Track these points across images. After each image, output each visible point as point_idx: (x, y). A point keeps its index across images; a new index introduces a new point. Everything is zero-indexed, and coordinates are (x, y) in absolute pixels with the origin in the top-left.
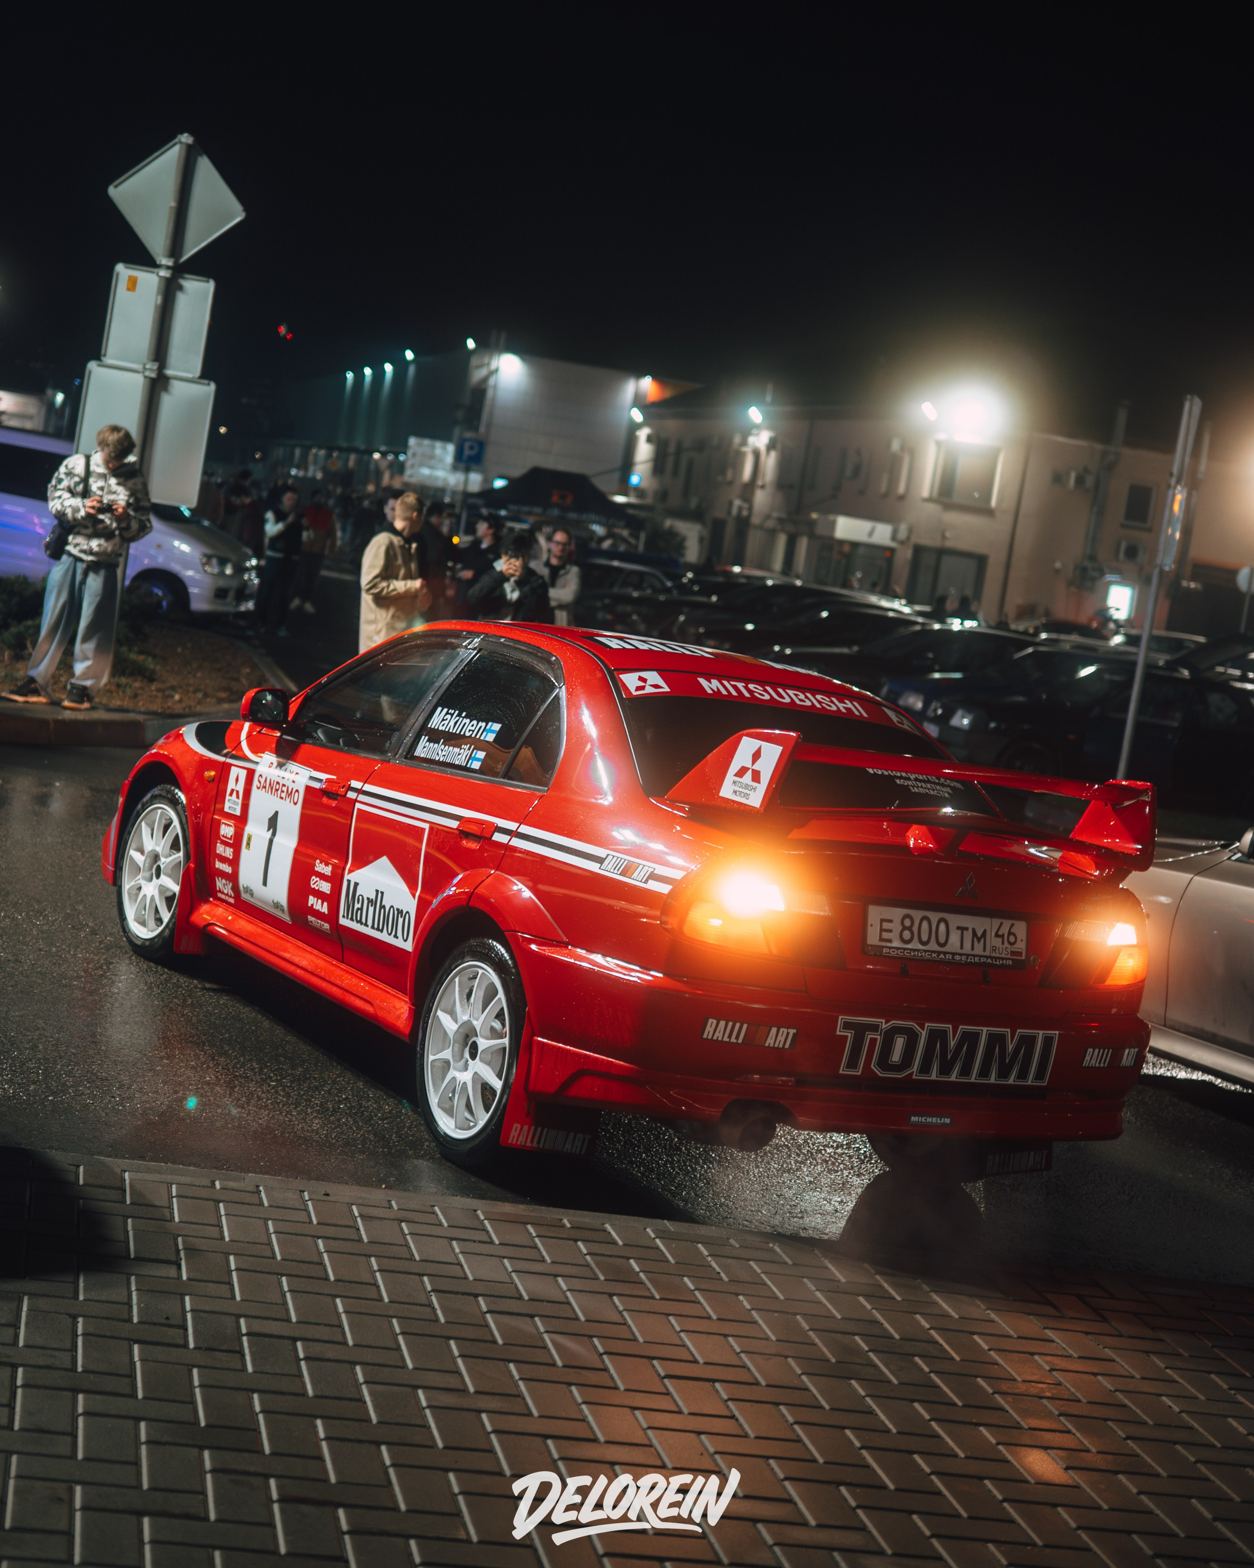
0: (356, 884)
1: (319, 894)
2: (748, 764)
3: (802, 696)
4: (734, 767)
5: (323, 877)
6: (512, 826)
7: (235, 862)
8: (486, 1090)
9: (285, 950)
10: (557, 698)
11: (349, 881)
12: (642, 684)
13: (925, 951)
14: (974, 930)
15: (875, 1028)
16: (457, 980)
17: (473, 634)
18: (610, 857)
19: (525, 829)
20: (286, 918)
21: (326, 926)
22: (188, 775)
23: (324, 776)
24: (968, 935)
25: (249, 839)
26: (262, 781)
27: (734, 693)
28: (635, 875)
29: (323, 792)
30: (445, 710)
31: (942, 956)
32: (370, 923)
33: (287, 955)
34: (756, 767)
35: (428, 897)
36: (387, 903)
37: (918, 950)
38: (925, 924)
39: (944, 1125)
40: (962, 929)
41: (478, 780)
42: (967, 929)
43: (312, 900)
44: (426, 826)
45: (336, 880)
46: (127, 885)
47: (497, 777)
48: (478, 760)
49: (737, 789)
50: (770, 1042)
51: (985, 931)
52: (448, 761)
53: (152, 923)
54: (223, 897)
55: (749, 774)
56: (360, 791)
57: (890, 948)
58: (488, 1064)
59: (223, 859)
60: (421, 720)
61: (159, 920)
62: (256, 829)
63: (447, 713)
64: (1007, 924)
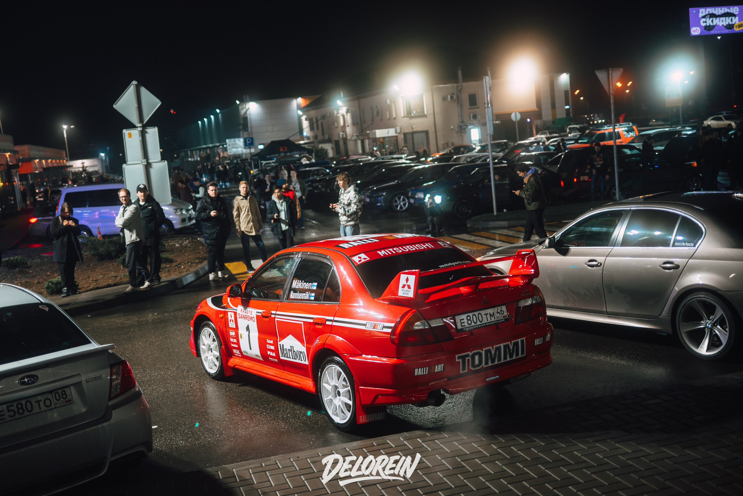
0: (283, 345)
1: (271, 350)
2: (405, 283)
3: (411, 247)
4: (401, 285)
5: (270, 344)
6: (332, 318)
7: (238, 343)
8: (347, 405)
9: (264, 370)
10: (333, 270)
11: (280, 345)
12: (360, 259)
13: (477, 325)
14: (490, 314)
15: (468, 356)
16: (326, 372)
17: (297, 253)
18: (368, 323)
19: (336, 319)
20: (261, 359)
21: (276, 360)
22: (213, 317)
23: (261, 311)
24: (489, 316)
25: (241, 335)
26: (240, 315)
27: (390, 253)
28: (378, 328)
29: (264, 317)
30: (296, 281)
31: (482, 325)
32: (291, 357)
33: (265, 372)
34: (408, 284)
35: (309, 346)
36: (295, 350)
37: (474, 326)
38: (474, 317)
39: (497, 378)
40: (486, 314)
41: (315, 304)
42: (488, 314)
43: (269, 352)
44: (302, 323)
45: (275, 344)
46: (203, 357)
47: (321, 301)
48: (313, 296)
49: (404, 292)
50: (436, 370)
51: (493, 313)
52: (302, 298)
53: (214, 367)
54: (237, 355)
55: (406, 287)
56: (275, 314)
57: (465, 328)
58: (345, 397)
59: (234, 343)
60: (289, 286)
61: (216, 365)
62: (242, 331)
63: (297, 282)
64: (500, 308)
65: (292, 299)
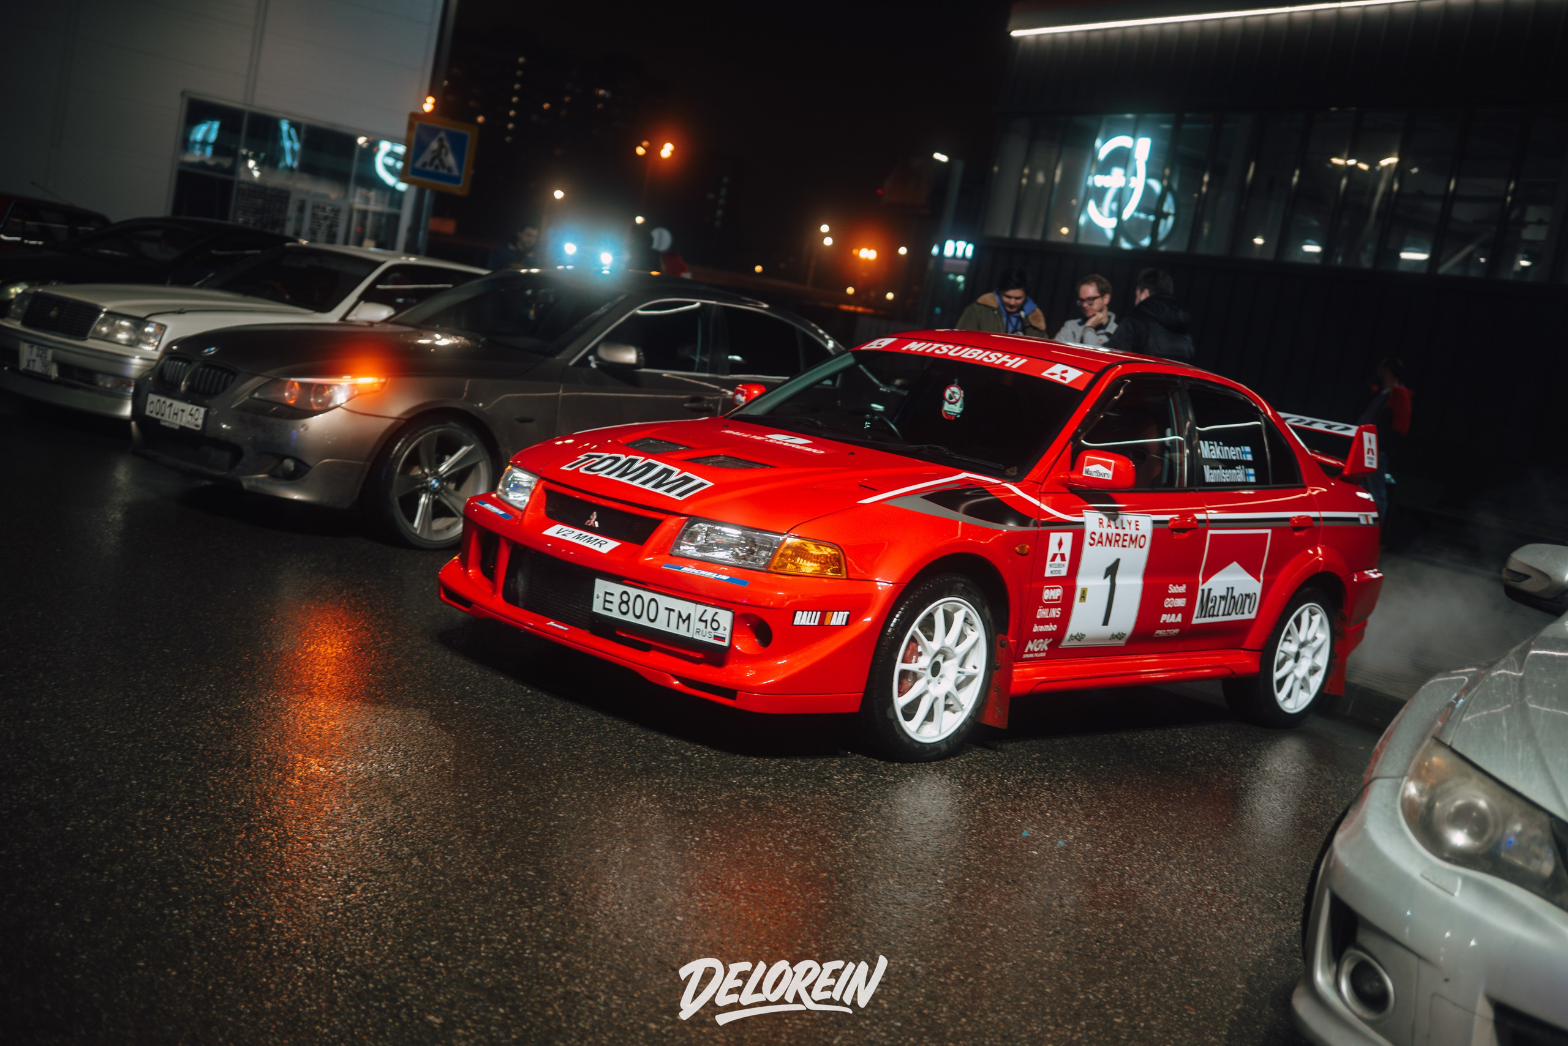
0: (1210, 590)
1: (1173, 611)
5: (1176, 596)
7: (1063, 619)
11: (1203, 590)
18: (1360, 516)
19: (1323, 514)
20: (1127, 643)
21: (1171, 632)
23: (1168, 517)
25: (1083, 593)
26: (1096, 537)
28: (1369, 522)
29: (1170, 531)
30: (1207, 443)
32: (1220, 612)
35: (1271, 579)
36: (1236, 594)
43: (1164, 618)
44: (1269, 531)
45: (1190, 594)
47: (1269, 483)
48: (1253, 476)
56: (1207, 521)
59: (1045, 622)
62: (1091, 582)
65: (1211, 484)
